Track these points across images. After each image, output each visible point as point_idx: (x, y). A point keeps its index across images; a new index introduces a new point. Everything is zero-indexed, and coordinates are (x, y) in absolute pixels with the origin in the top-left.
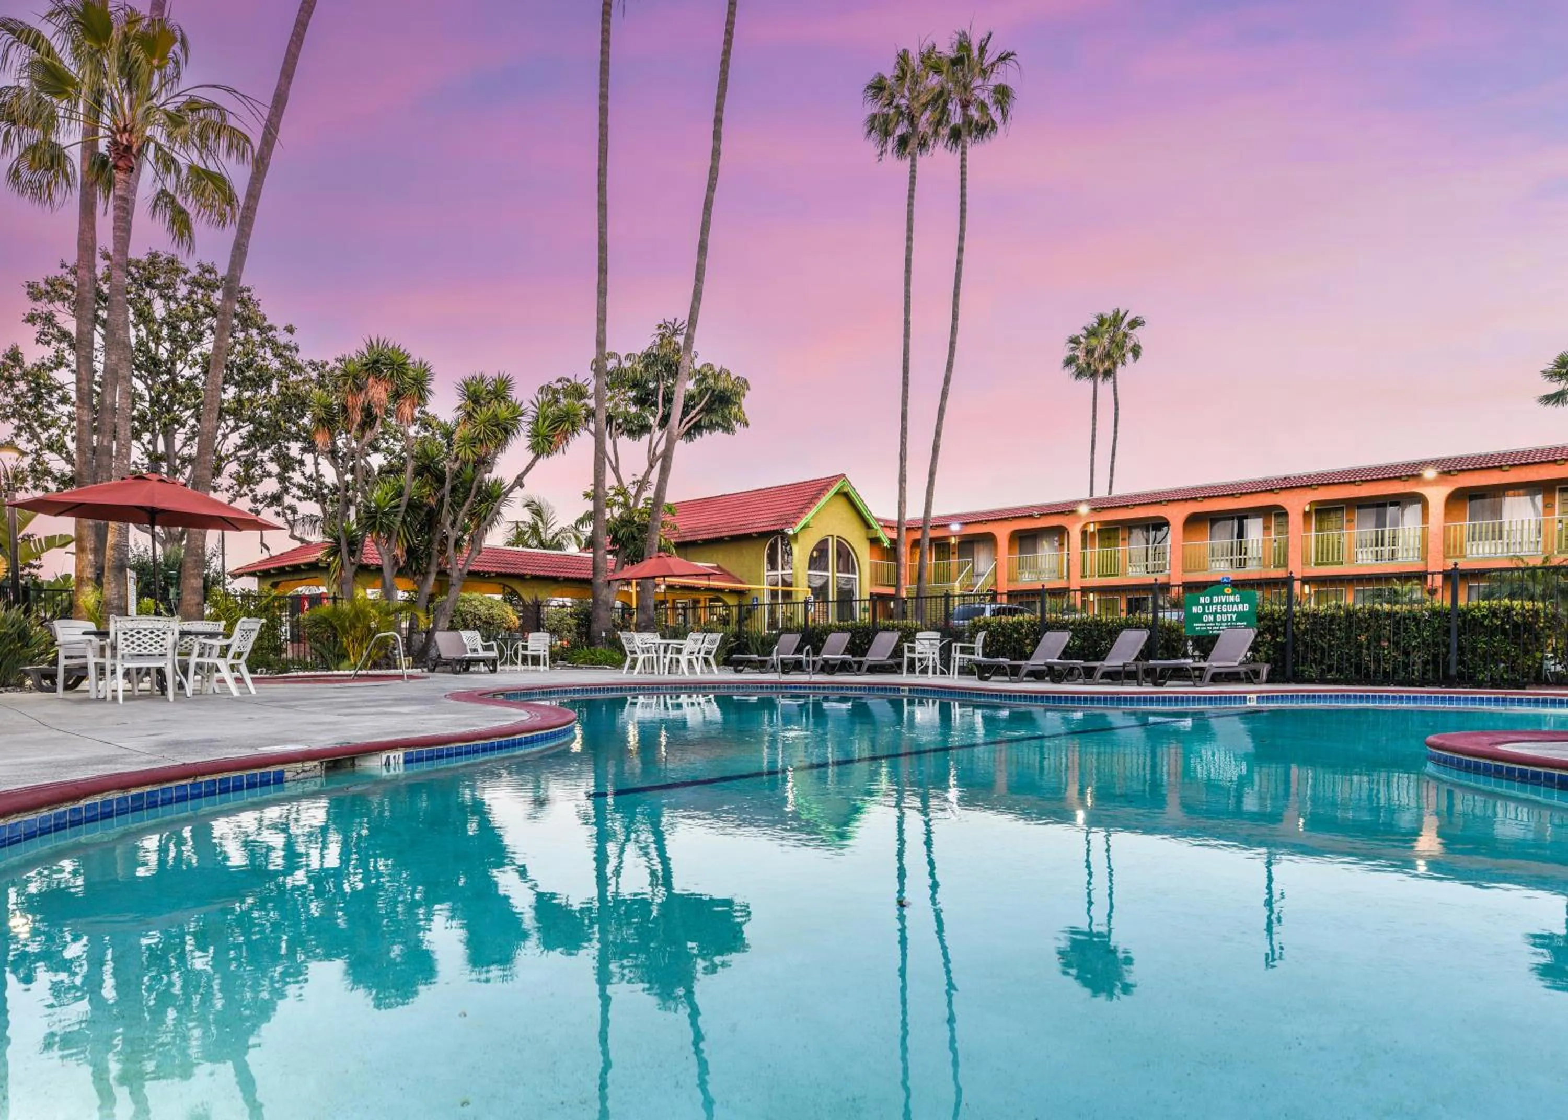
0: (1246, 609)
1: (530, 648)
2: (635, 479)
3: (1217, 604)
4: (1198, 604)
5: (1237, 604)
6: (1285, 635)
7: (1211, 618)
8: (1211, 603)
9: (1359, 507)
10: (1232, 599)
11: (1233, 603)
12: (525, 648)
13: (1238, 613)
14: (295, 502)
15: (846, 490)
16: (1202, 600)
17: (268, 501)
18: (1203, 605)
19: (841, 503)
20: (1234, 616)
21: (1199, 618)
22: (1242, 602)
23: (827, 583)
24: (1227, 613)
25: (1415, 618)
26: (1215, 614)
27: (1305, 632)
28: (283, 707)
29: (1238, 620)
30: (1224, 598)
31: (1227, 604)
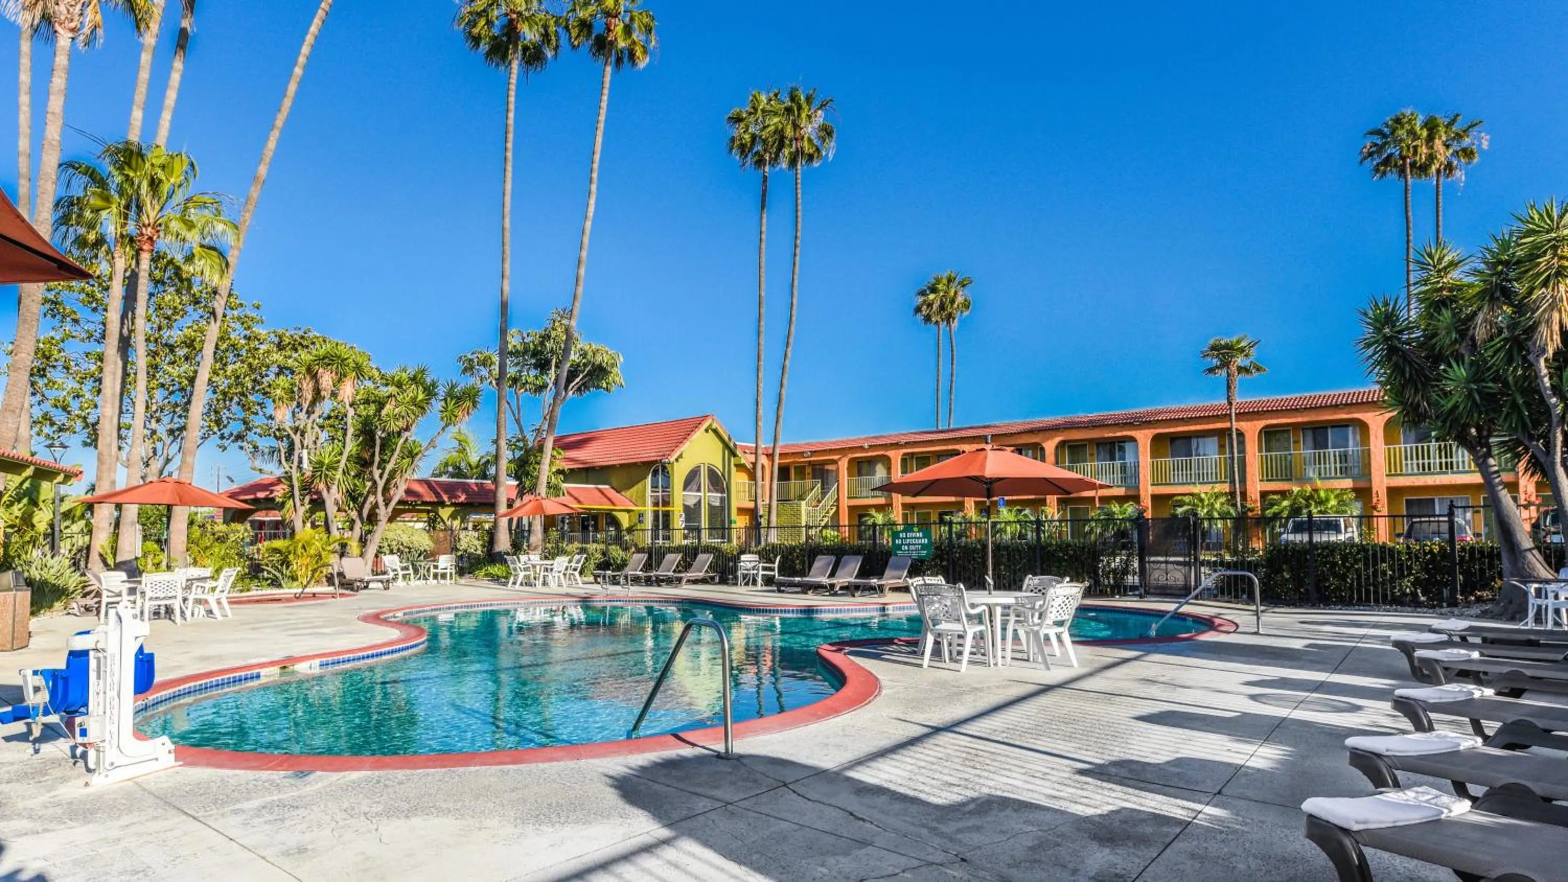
0: (926, 542)
1: (440, 567)
2: (534, 428)
3: (910, 538)
4: (899, 538)
5: (921, 538)
6: (948, 560)
7: (906, 548)
8: (906, 538)
9: (1097, 444)
10: (918, 535)
11: (919, 538)
12: (436, 567)
13: (922, 545)
14: (256, 438)
15: (714, 427)
16: (901, 535)
17: (232, 438)
18: (902, 539)
19: (711, 437)
20: (919, 547)
21: (899, 547)
22: (924, 537)
23: (700, 502)
24: (915, 544)
25: (1019, 551)
26: (909, 545)
27: (959, 558)
28: (253, 629)
29: (922, 549)
30: (914, 535)
31: (915, 538)
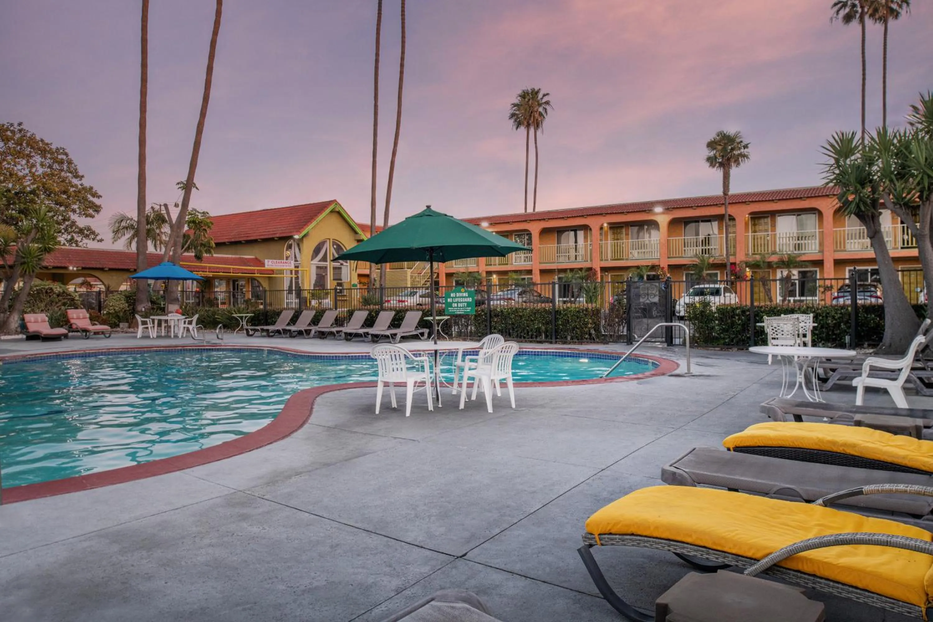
0: (471, 301)
3: (458, 297)
4: (450, 297)
5: (467, 297)
7: (456, 305)
8: (456, 297)
9: (631, 226)
10: (464, 294)
11: (465, 297)
13: (467, 302)
15: (337, 210)
16: (452, 295)
18: (453, 298)
19: (335, 218)
20: (466, 304)
21: (450, 305)
22: (469, 297)
24: (463, 302)
26: (457, 303)
29: (468, 306)
30: (461, 294)
31: (462, 297)
